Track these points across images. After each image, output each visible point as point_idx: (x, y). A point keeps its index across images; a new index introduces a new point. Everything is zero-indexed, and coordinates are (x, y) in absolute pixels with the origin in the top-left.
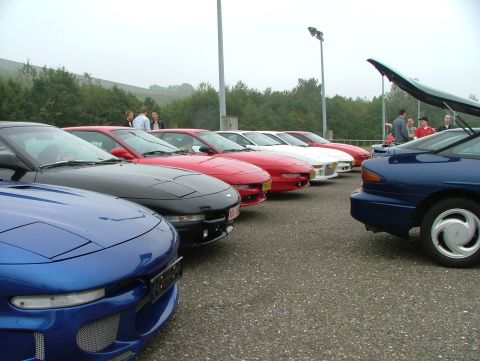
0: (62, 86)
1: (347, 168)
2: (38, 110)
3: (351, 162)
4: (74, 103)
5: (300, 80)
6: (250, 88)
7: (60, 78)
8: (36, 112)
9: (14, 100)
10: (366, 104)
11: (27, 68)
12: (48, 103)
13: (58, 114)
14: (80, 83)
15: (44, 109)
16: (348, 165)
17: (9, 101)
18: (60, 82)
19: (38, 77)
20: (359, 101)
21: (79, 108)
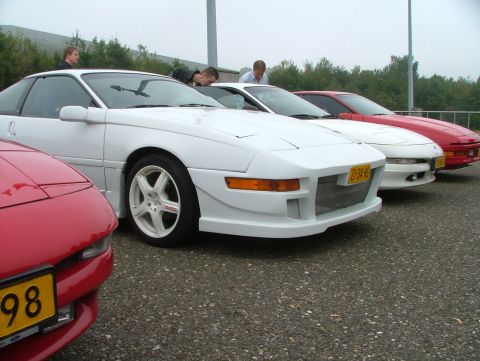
1: (421, 175)
3: (432, 162)
5: (393, 57)
6: (334, 66)
10: (469, 85)
14: (134, 58)
16: (424, 167)
20: (462, 82)
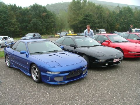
0: (128, 12)
2: (120, 19)
4: (131, 17)
7: (127, 9)
8: (119, 20)
9: (113, 17)
11: (118, 7)
12: (123, 17)
13: (125, 20)
15: (121, 19)
17: (112, 17)
18: (127, 11)
19: (121, 10)
21: (132, 19)
